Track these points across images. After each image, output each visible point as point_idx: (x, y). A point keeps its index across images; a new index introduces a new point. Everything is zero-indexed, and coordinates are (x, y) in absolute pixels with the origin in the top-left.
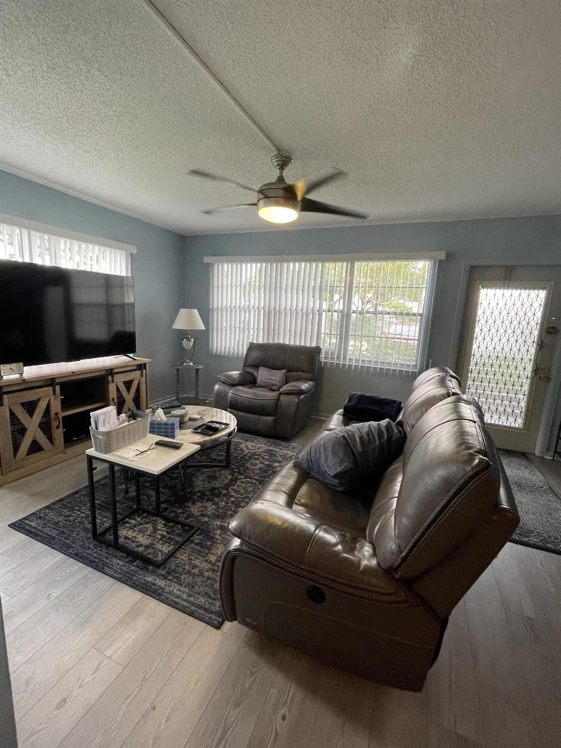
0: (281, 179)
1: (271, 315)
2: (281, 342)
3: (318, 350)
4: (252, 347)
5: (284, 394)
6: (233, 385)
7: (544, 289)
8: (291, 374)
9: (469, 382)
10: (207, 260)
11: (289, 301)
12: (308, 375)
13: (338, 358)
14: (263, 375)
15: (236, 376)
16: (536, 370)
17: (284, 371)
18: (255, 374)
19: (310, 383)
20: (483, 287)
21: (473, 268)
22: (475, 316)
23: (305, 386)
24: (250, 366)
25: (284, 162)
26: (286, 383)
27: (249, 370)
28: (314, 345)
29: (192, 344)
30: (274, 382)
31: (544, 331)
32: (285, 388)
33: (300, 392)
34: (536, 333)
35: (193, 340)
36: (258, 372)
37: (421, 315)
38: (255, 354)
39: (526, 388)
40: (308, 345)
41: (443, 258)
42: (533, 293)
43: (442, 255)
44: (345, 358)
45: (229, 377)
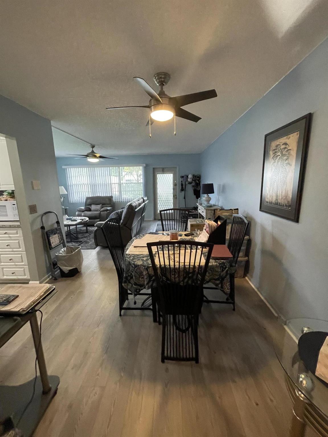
0: (93, 152)
1: (93, 186)
2: (98, 195)
3: (112, 197)
4: (88, 198)
5: (102, 211)
6: (83, 211)
7: (172, 173)
8: (103, 206)
9: (158, 202)
10: (64, 167)
11: (99, 180)
12: (110, 205)
13: (119, 199)
14: (93, 207)
15: (83, 208)
16: (174, 196)
17: (101, 205)
18: (90, 207)
19: (111, 207)
20: (158, 174)
21: (154, 168)
22: (157, 182)
23: (109, 208)
24: (88, 205)
25: (93, 147)
26: (102, 208)
27: (87, 206)
28: (110, 195)
29: (63, 199)
30: (97, 209)
31: (174, 186)
32: (102, 210)
33: (107, 210)
34: (172, 186)
35: (63, 198)
36: (91, 206)
37: (142, 183)
38: (89, 201)
39: (172, 201)
40: (108, 195)
41: (145, 166)
42: (170, 175)
43: (145, 165)
44: (121, 199)
45: (81, 209)
